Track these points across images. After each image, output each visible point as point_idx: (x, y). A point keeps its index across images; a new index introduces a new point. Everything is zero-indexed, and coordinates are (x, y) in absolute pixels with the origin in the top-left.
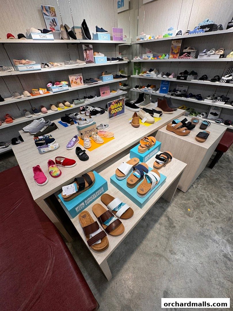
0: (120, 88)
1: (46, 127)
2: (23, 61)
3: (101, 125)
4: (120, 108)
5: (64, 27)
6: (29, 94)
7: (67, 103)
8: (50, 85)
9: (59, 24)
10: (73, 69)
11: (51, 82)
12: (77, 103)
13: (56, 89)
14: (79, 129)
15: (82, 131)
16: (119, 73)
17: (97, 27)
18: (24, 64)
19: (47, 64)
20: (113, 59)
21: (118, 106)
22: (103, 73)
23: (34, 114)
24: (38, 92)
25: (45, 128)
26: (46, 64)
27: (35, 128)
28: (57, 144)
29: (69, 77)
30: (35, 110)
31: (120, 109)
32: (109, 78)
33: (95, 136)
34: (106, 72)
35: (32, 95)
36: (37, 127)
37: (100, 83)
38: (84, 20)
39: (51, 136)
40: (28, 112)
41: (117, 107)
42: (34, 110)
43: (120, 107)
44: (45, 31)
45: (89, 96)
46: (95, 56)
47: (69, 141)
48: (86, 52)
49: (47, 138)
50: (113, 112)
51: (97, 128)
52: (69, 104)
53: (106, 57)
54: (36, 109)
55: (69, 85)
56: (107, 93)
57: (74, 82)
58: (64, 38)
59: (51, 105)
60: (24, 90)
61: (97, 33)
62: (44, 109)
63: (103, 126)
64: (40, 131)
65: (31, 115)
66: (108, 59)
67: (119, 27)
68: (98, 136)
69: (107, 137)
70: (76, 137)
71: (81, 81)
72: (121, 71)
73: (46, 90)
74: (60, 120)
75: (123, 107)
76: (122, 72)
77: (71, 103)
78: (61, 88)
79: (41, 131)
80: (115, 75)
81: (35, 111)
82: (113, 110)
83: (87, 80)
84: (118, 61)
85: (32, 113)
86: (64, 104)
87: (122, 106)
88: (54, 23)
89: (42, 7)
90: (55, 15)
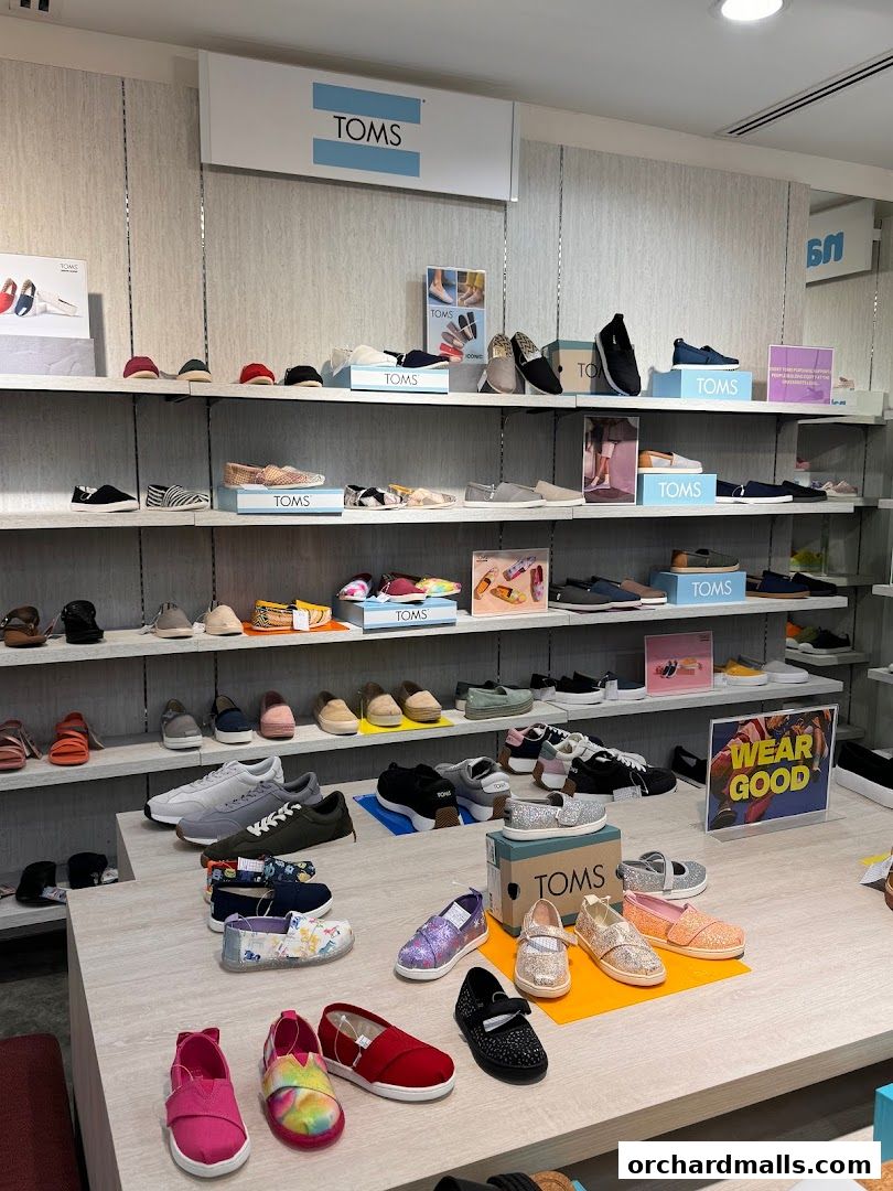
0: (790, 654)
1: (290, 813)
2: (273, 472)
3: (652, 861)
4: (796, 770)
5: (511, 346)
6: (235, 624)
7: (424, 700)
8: (357, 589)
9: (488, 331)
10: (502, 524)
11: (366, 577)
12: (482, 703)
13: (383, 614)
14: (503, 851)
15: (522, 871)
16: (791, 568)
17: (678, 344)
18: (273, 483)
19: (380, 490)
20: (756, 490)
21: (780, 755)
22: (683, 558)
23: (218, 733)
24: (286, 619)
25: (283, 818)
26: (372, 493)
27: (221, 807)
28: (344, 927)
29: (474, 559)
30: (232, 710)
31: (796, 781)
32: (714, 588)
33: (601, 926)
34: (705, 552)
35: (249, 630)
36: (235, 807)
37: (654, 608)
38: (619, 318)
39: (311, 873)
40: (188, 719)
41: (770, 760)
42: (226, 711)
43: (796, 763)
44: (416, 359)
45: (564, 678)
46: (643, 470)
47: (421, 922)
48: (599, 450)
49: (286, 876)
50: (741, 788)
51: (620, 875)
52: (434, 704)
53: (713, 478)
54: (238, 710)
55: (464, 602)
56: (691, 672)
57: (492, 587)
58: (500, 388)
59: (327, 697)
60: (215, 600)
61: (678, 367)
62: (280, 715)
63: (660, 868)
64: (250, 829)
65: (196, 740)
66: (724, 489)
67: (808, 342)
68: (624, 926)
69: (693, 950)
70: (471, 902)
71: (538, 588)
72: (801, 553)
73: (328, 612)
74: (370, 787)
75: (816, 768)
76: (809, 561)
77: (448, 702)
78: (415, 609)
79: (256, 830)
80: (760, 573)
81: (222, 718)
82: (743, 778)
83: (570, 582)
84: (790, 498)
85: (207, 731)
86: (400, 702)
87: (808, 762)
88: (467, 329)
89: (432, 274)
90: (480, 301)
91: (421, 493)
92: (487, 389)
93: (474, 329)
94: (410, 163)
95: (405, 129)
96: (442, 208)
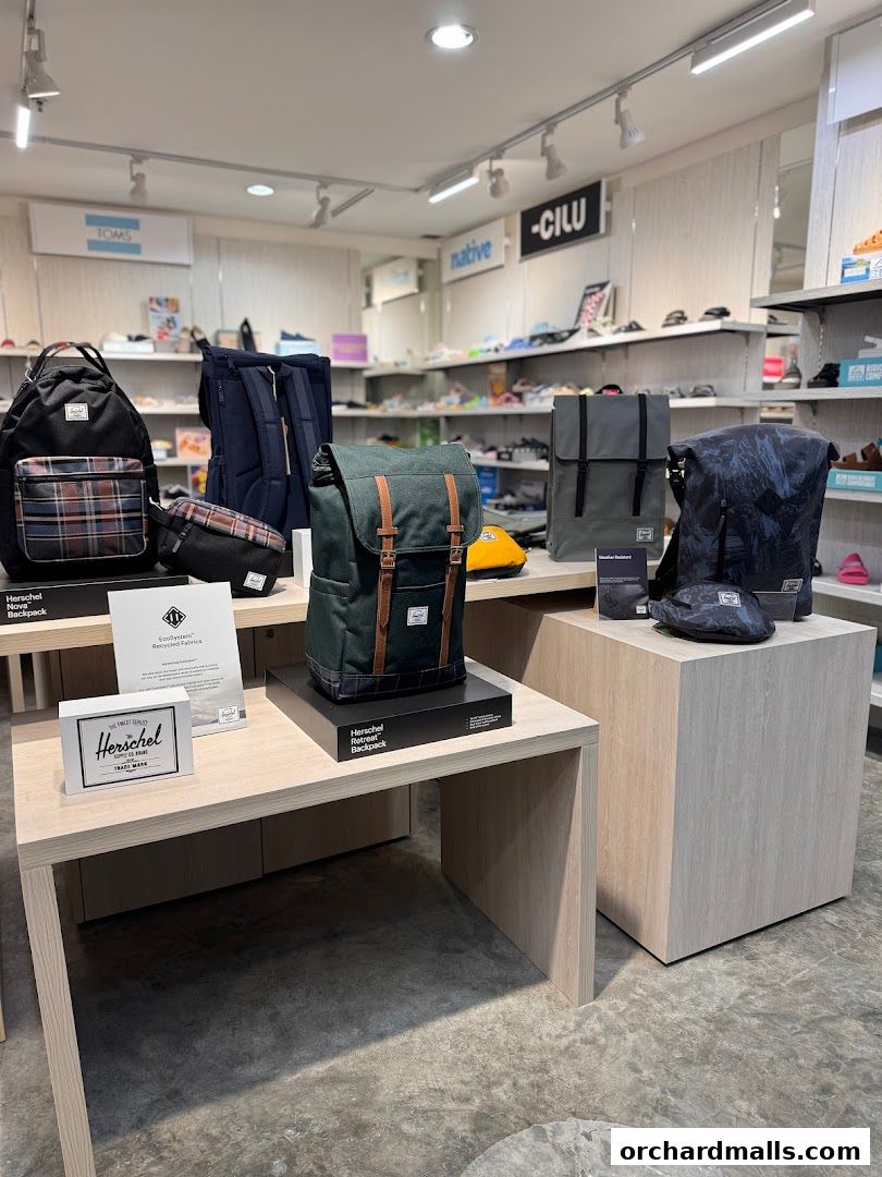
5: (190, 332)
9: (181, 325)
17: (283, 332)
29: (177, 431)
38: (248, 319)
44: (138, 338)
57: (189, 445)
58: (183, 352)
88: (171, 325)
89: (151, 299)
90: (177, 311)
91: (148, 400)
92: (177, 352)
93: (175, 324)
94: (136, 248)
95: (132, 233)
96: (156, 268)
